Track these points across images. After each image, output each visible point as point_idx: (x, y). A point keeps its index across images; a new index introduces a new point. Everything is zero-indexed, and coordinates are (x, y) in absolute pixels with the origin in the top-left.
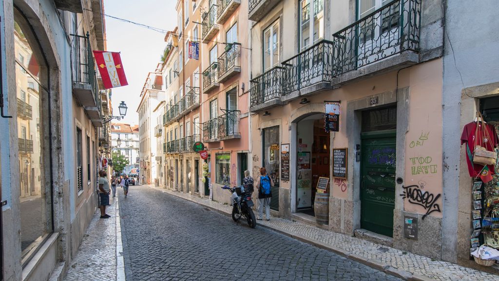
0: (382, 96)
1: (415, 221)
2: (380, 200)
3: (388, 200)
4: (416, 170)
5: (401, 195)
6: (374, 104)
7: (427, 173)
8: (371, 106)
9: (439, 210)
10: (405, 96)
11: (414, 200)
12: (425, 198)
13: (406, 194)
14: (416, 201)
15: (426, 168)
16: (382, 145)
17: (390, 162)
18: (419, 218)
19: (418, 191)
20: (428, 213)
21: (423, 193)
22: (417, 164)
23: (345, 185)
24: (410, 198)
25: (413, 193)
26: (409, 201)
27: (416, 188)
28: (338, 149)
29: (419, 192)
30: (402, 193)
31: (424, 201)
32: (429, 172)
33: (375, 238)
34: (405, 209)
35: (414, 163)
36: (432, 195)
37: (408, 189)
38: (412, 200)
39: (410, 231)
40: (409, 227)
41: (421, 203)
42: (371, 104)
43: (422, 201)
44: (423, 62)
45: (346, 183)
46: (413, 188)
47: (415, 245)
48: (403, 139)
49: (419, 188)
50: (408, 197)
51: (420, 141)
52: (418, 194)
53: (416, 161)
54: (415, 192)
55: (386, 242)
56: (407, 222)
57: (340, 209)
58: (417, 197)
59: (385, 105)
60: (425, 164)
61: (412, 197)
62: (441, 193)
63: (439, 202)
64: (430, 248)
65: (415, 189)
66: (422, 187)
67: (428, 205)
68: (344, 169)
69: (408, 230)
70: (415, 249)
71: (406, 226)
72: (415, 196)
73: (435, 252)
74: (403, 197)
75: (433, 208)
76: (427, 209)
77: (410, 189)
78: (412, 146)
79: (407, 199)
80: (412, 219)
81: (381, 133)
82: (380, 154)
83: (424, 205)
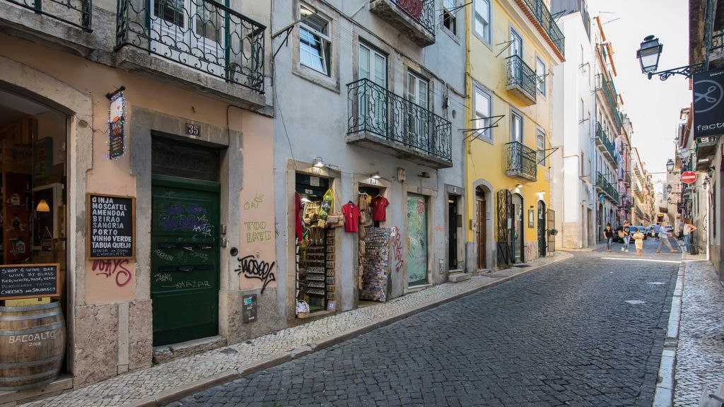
0: (207, 127)
1: (254, 298)
2: (183, 287)
3: (196, 284)
4: (251, 237)
5: (236, 271)
6: (193, 134)
7: (262, 240)
8: (187, 136)
9: (274, 280)
10: (238, 142)
11: (250, 273)
12: (261, 268)
13: (241, 268)
14: (253, 275)
15: (261, 234)
16: (184, 201)
17: (199, 228)
18: (258, 293)
19: (254, 261)
20: (265, 286)
21: (259, 264)
22: (252, 231)
23: (126, 272)
24: (246, 272)
25: (249, 265)
26: (246, 276)
27: (252, 258)
28: (106, 197)
29: (255, 263)
30: (238, 268)
31: (261, 272)
32: (264, 239)
33: (199, 346)
34: (242, 288)
35: (249, 228)
36: (267, 264)
37: (244, 261)
38: (248, 275)
39: (249, 313)
40: (248, 308)
41: (258, 276)
42: (188, 133)
43: (258, 273)
44: (257, 113)
45: (131, 267)
46: (248, 259)
47: (254, 328)
48: (237, 198)
49: (256, 259)
50: (243, 272)
51: (254, 202)
52: (254, 265)
53: (252, 226)
54: (251, 264)
55: (217, 343)
56: (246, 303)
57: (116, 325)
58: (253, 269)
59: (210, 143)
60: (260, 230)
61: (248, 270)
62: (275, 260)
63: (273, 271)
64: (268, 323)
65: (251, 260)
66: (258, 256)
67: (264, 276)
68: (129, 239)
69: (247, 313)
70: (254, 332)
71: (245, 307)
72: (251, 268)
73: (272, 325)
74: (238, 272)
75: (269, 279)
76: (264, 280)
77: (246, 261)
78: (246, 207)
79: (242, 275)
80: (251, 298)
81: (187, 182)
82: (182, 214)
83: (261, 277)
